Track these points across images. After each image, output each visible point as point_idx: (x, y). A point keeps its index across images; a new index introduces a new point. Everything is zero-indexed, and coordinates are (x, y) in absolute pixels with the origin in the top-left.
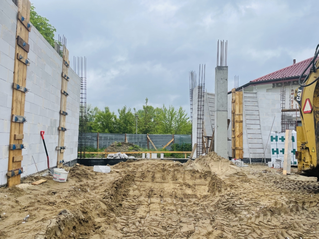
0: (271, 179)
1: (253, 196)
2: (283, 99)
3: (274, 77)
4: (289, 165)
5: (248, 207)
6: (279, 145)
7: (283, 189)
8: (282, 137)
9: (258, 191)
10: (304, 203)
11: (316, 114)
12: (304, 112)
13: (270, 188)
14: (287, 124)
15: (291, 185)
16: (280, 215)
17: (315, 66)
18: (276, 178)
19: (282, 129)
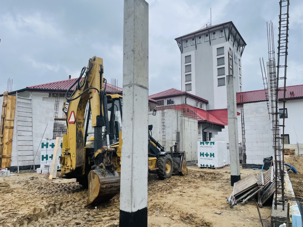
0: (36, 186)
1: (13, 207)
2: (57, 108)
3: (50, 87)
4: (56, 170)
5: (4, 220)
6: (49, 151)
7: (46, 194)
8: (53, 144)
9: (19, 201)
10: (61, 204)
11: (78, 125)
12: (69, 122)
13: (32, 195)
14: (58, 131)
15: (54, 189)
16: (37, 220)
17: (80, 85)
18: (41, 184)
19: (54, 136)
